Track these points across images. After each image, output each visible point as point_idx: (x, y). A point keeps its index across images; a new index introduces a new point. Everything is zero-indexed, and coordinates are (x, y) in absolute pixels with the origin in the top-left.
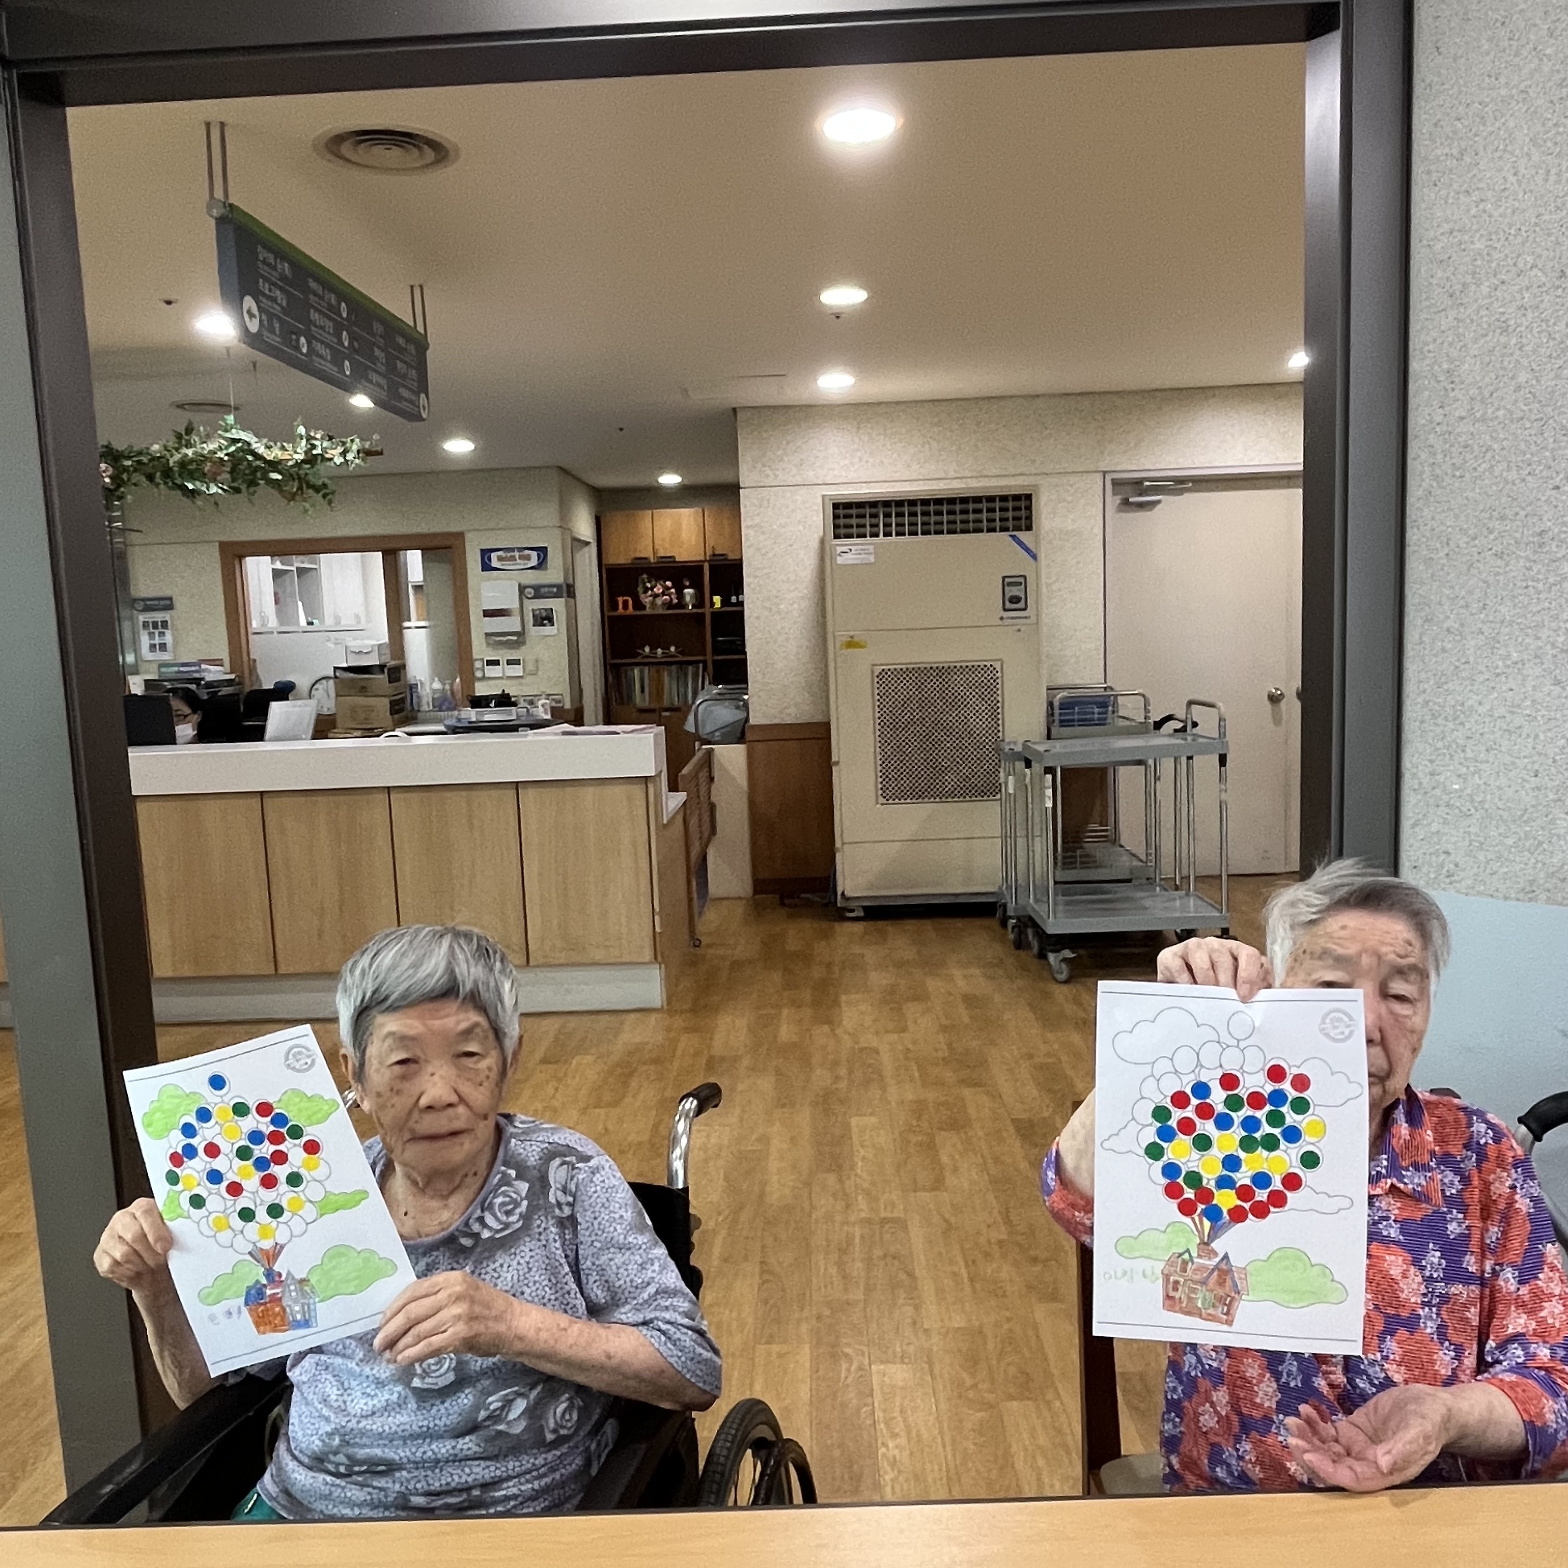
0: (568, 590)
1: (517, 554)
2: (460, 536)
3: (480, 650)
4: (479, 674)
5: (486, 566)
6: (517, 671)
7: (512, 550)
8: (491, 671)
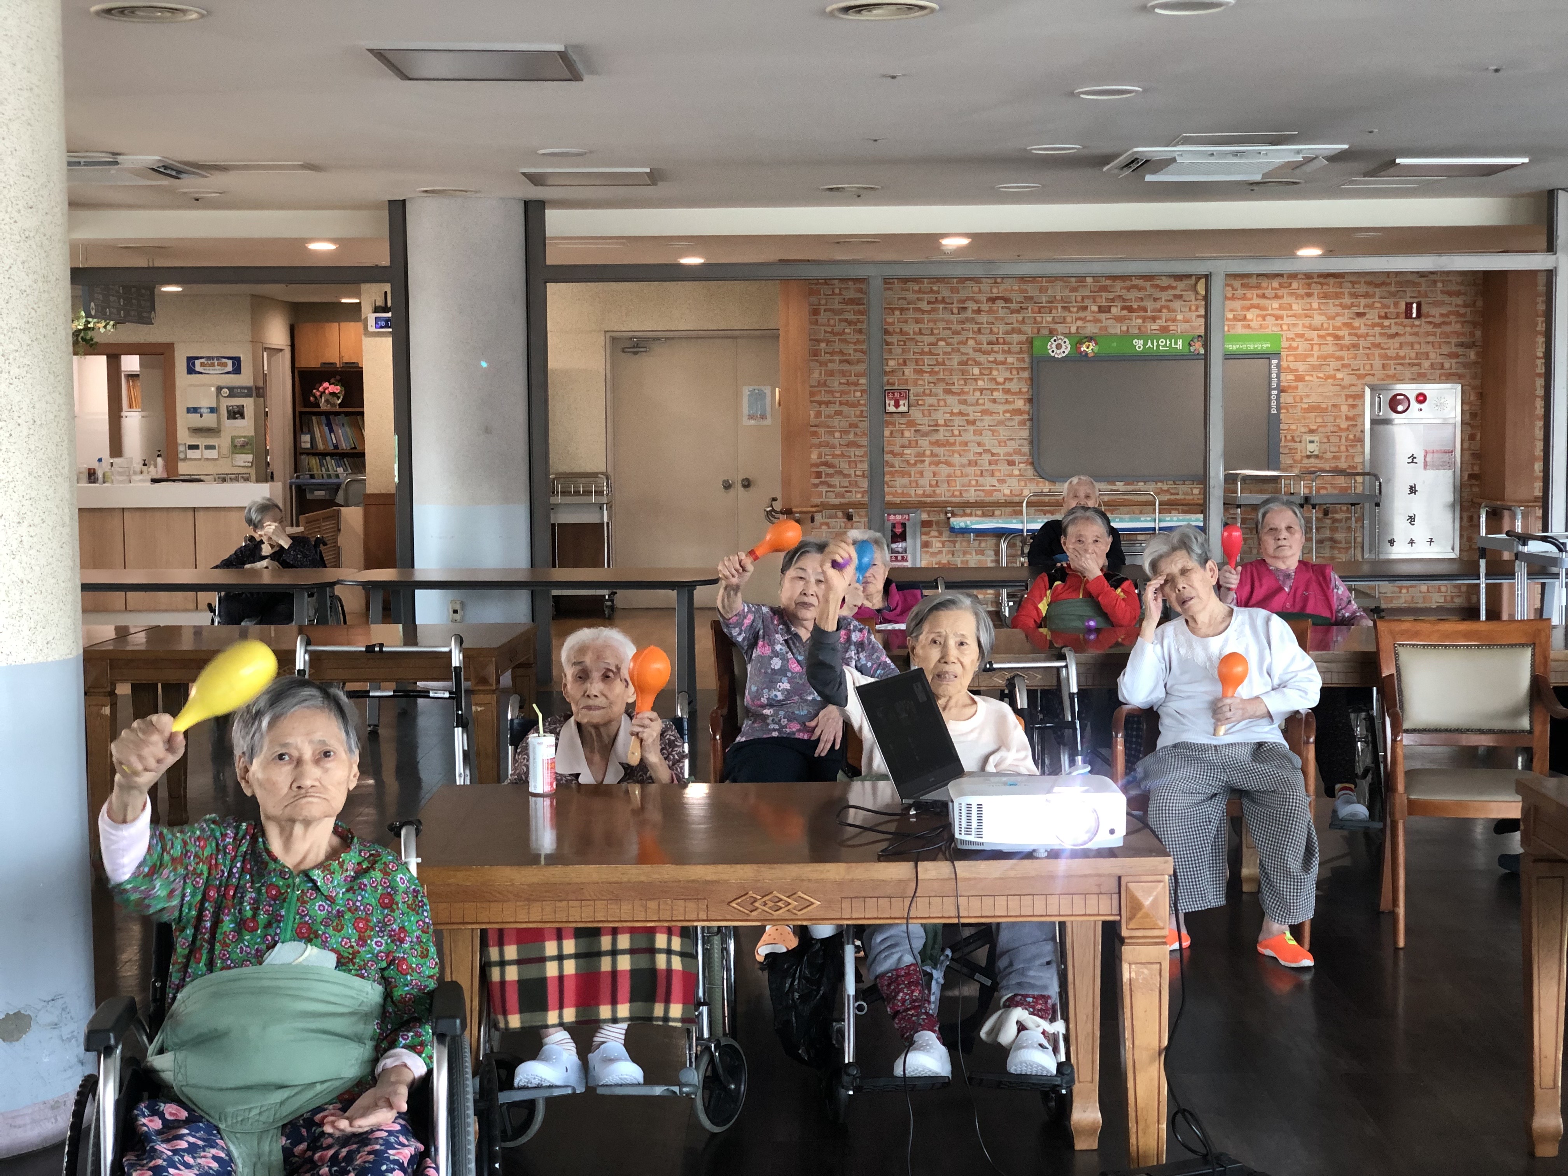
0: (258, 392)
1: (216, 362)
2: (170, 346)
3: (183, 437)
4: (181, 456)
5: (191, 370)
6: (213, 454)
7: (212, 358)
8: (191, 454)
